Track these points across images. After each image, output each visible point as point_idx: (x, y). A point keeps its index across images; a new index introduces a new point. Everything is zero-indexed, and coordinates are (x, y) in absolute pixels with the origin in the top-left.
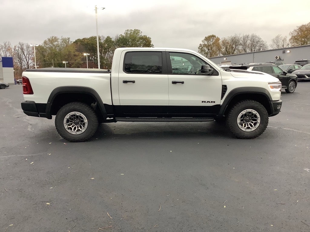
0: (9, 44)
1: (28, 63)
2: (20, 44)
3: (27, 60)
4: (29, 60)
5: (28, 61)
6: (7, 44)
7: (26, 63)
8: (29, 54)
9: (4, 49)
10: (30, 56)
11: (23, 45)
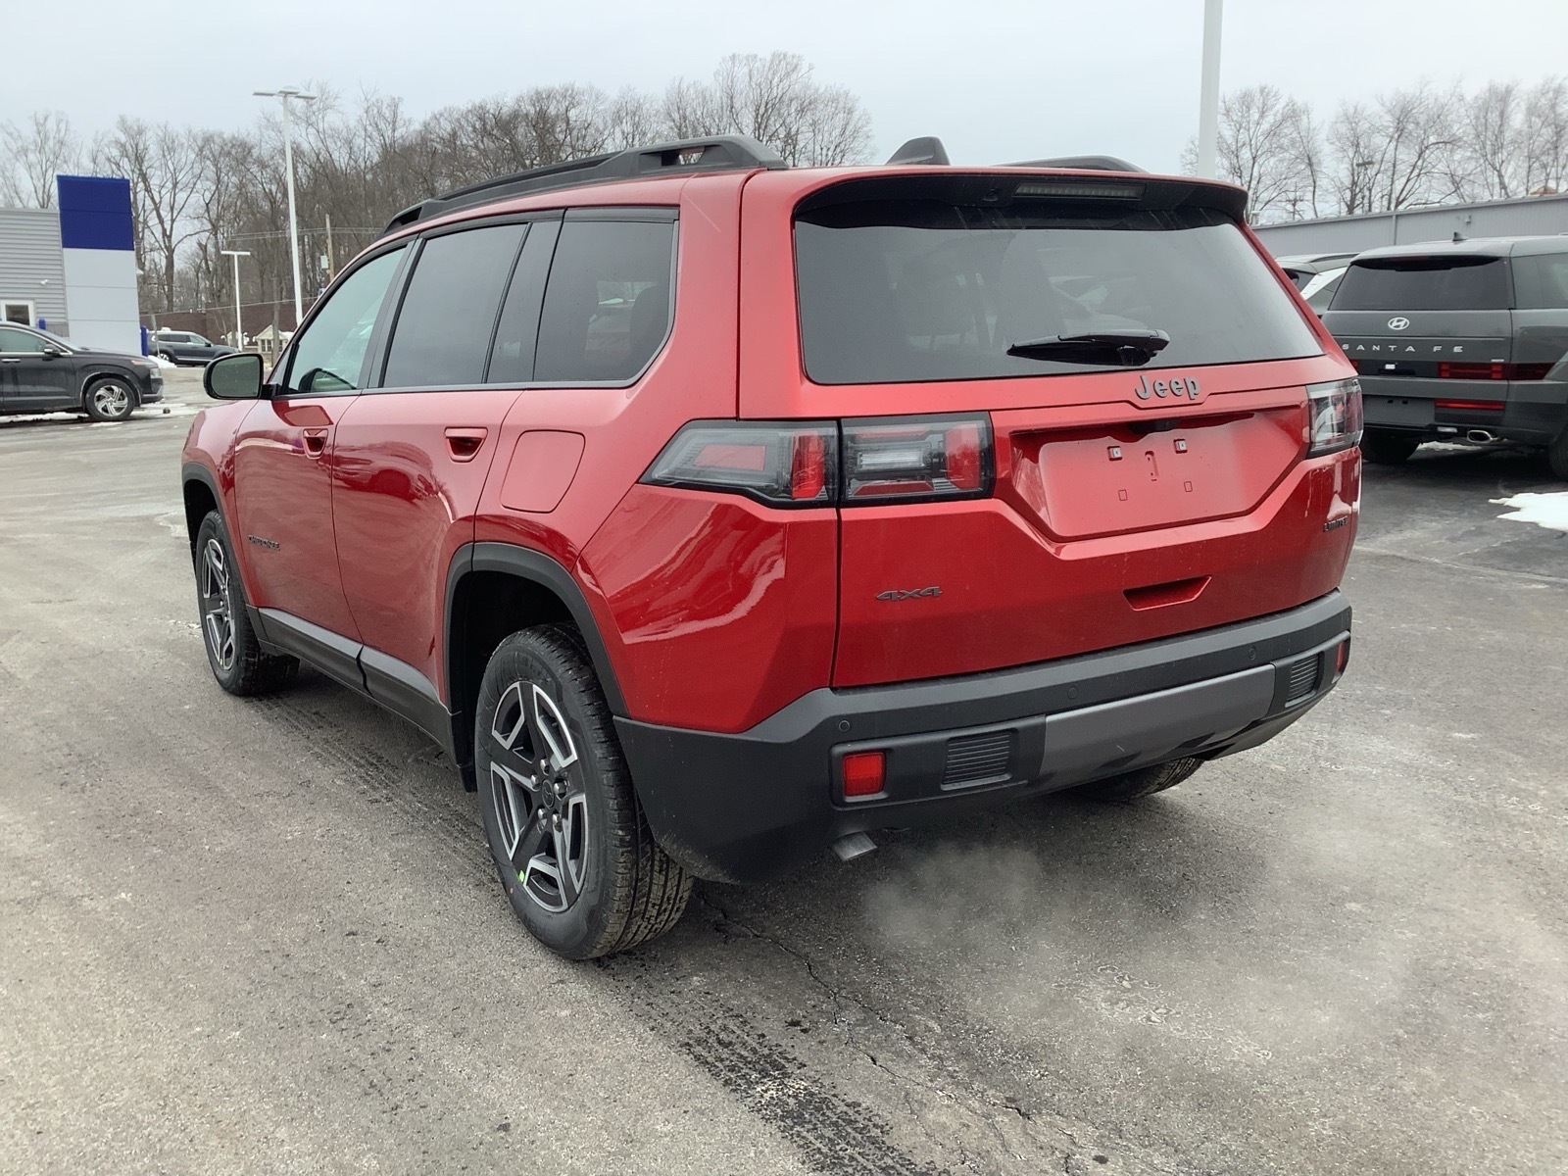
0: (63, 127)
1: (167, 236)
2: (123, 125)
3: (161, 222)
4: (173, 221)
5: (167, 226)
6: (51, 125)
7: (159, 235)
8: (175, 185)
9: (32, 157)
10: (181, 196)
11: (140, 132)
